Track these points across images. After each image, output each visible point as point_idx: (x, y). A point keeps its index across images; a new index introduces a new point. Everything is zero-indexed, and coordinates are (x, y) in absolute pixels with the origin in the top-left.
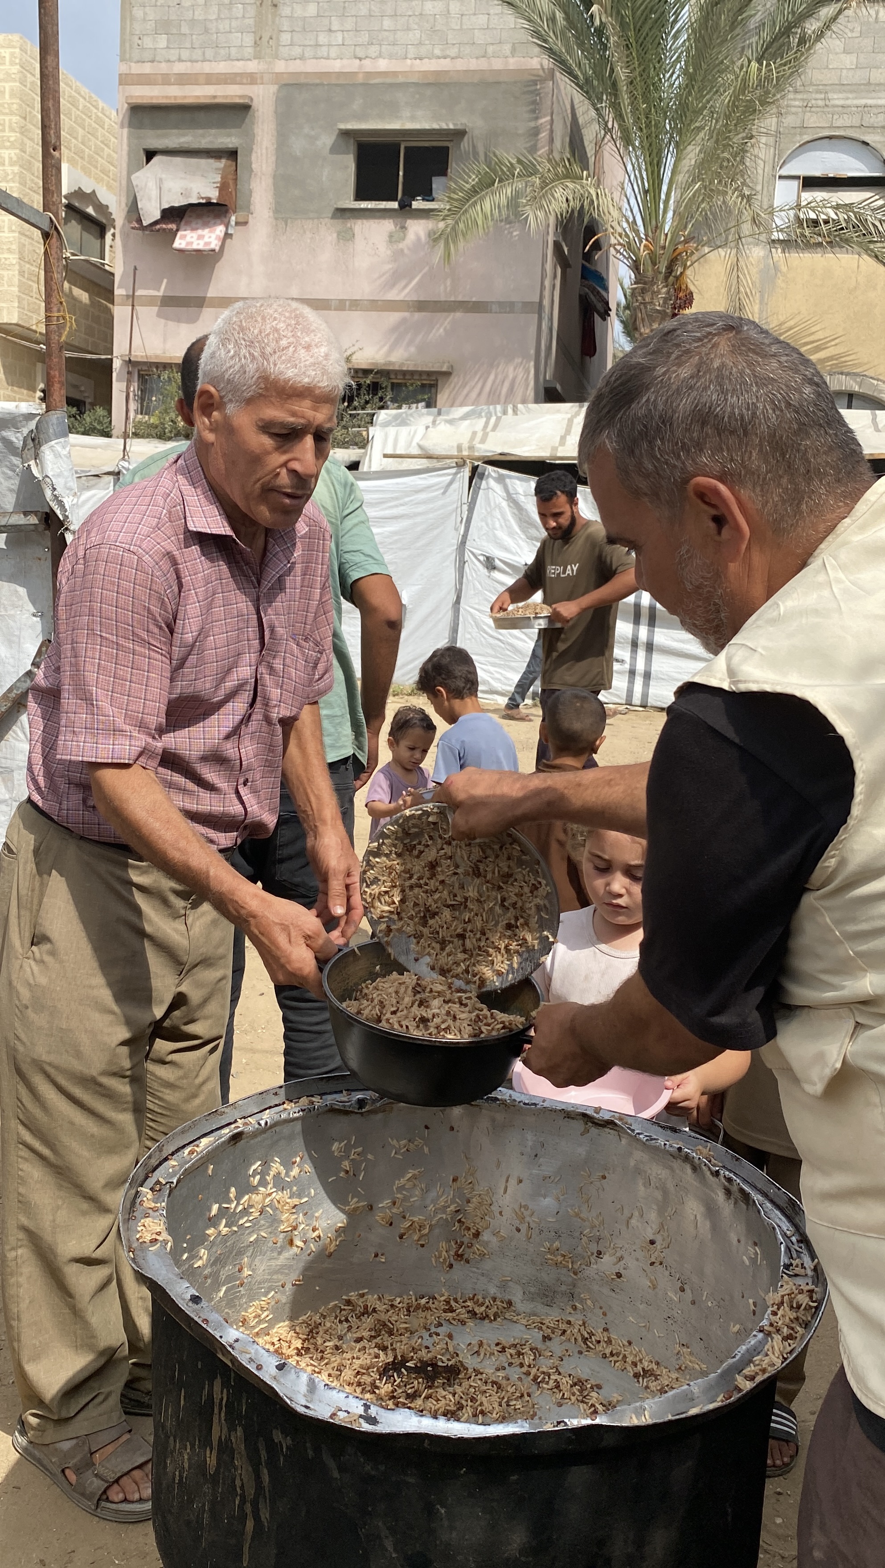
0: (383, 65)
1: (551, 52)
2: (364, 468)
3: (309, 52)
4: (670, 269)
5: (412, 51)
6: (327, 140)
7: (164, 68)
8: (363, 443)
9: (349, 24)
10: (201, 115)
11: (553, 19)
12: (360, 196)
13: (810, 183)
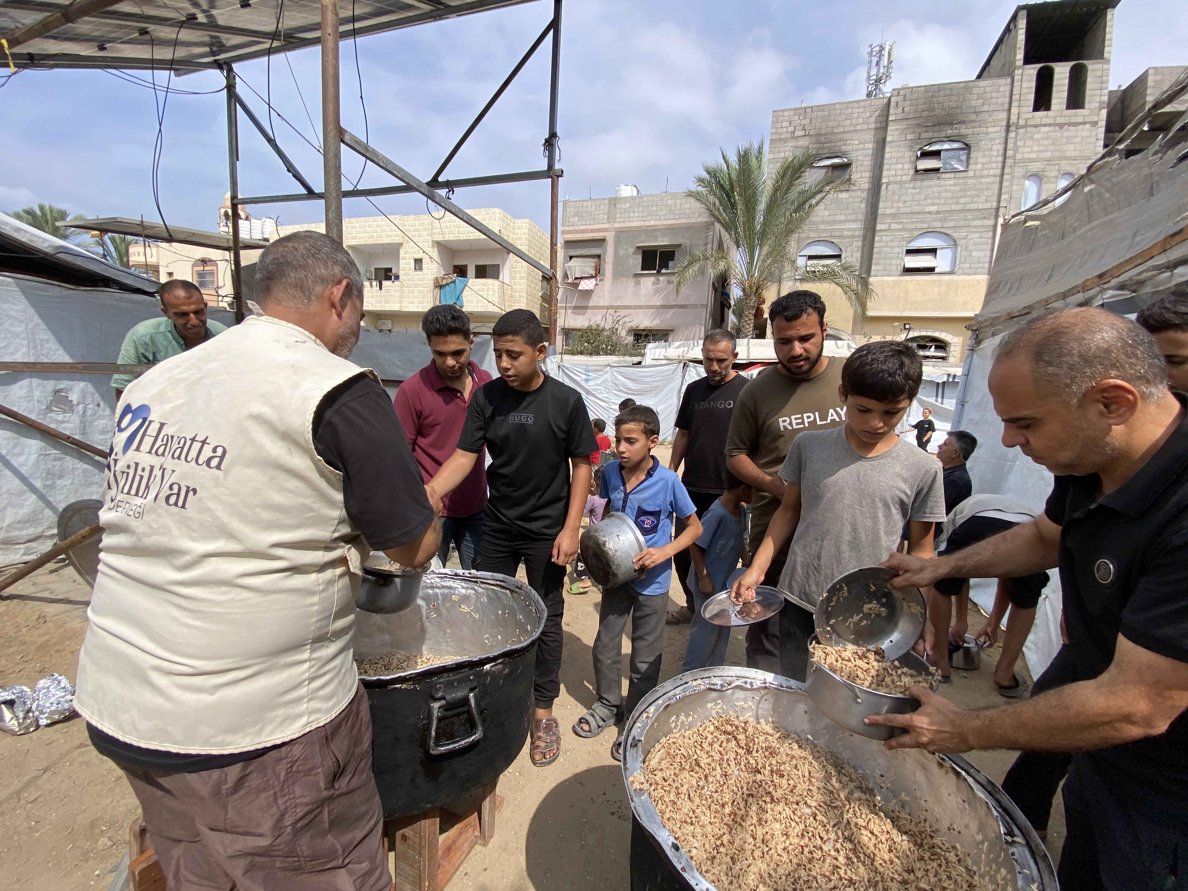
0: (652, 223)
1: (713, 215)
2: (643, 364)
3: (626, 220)
4: (757, 290)
5: (662, 217)
6: (632, 250)
7: (576, 228)
8: (643, 355)
9: (641, 209)
10: (589, 244)
11: (714, 204)
12: (643, 269)
13: (811, 257)
